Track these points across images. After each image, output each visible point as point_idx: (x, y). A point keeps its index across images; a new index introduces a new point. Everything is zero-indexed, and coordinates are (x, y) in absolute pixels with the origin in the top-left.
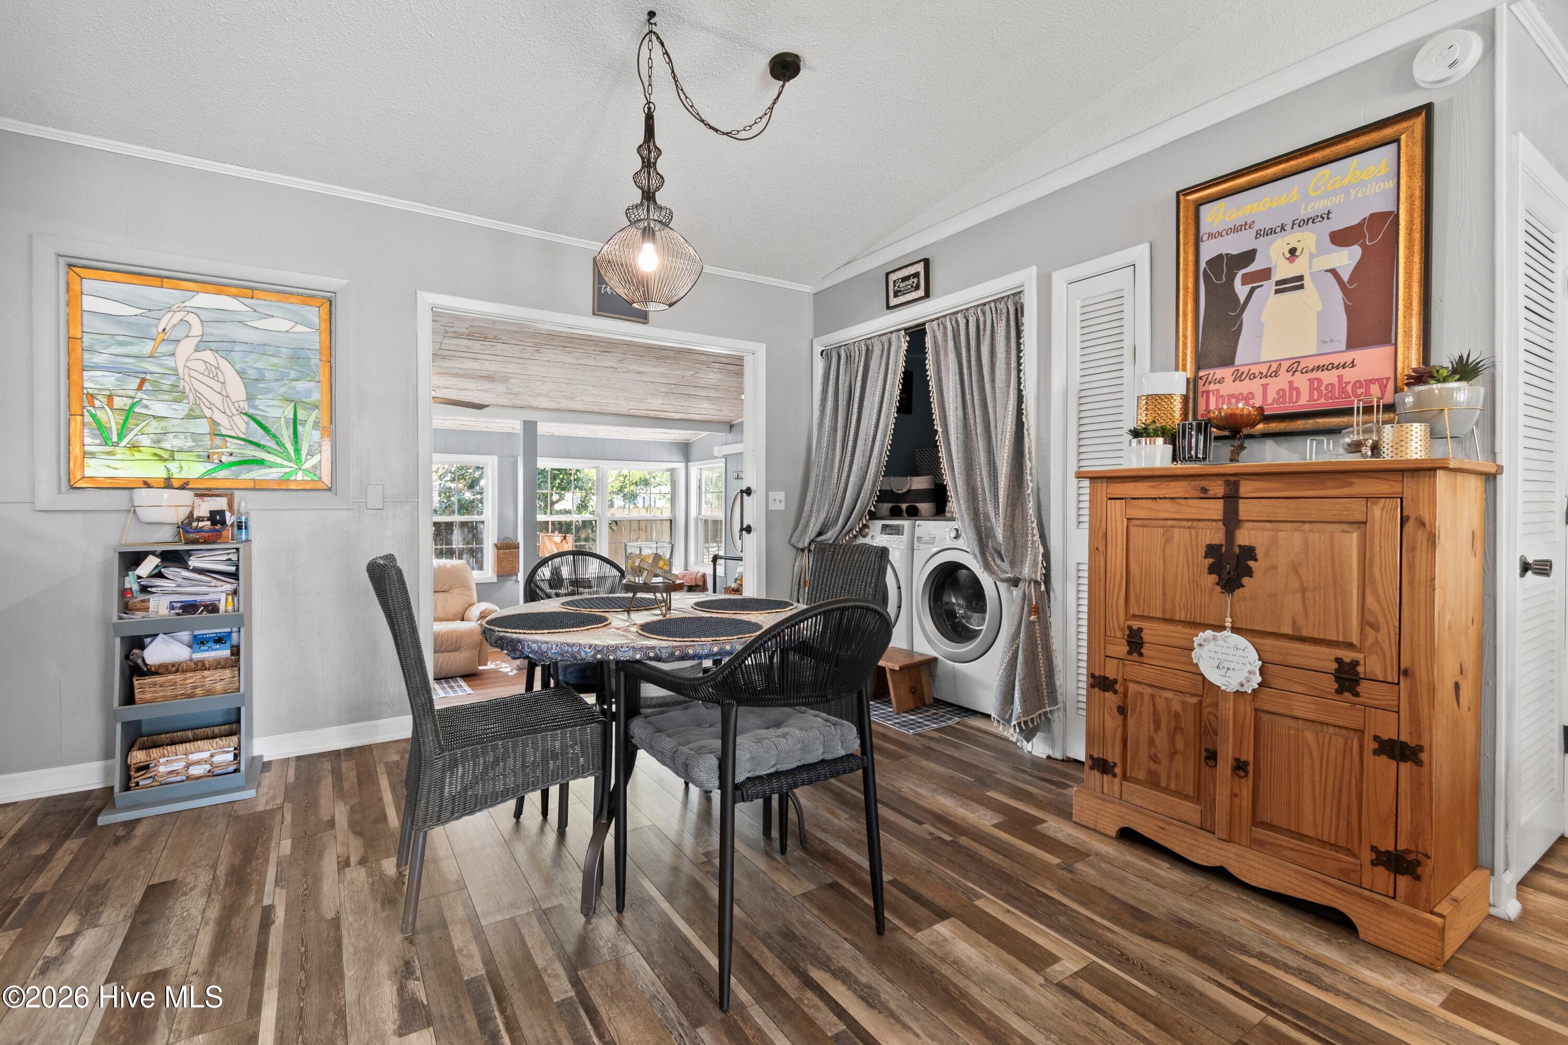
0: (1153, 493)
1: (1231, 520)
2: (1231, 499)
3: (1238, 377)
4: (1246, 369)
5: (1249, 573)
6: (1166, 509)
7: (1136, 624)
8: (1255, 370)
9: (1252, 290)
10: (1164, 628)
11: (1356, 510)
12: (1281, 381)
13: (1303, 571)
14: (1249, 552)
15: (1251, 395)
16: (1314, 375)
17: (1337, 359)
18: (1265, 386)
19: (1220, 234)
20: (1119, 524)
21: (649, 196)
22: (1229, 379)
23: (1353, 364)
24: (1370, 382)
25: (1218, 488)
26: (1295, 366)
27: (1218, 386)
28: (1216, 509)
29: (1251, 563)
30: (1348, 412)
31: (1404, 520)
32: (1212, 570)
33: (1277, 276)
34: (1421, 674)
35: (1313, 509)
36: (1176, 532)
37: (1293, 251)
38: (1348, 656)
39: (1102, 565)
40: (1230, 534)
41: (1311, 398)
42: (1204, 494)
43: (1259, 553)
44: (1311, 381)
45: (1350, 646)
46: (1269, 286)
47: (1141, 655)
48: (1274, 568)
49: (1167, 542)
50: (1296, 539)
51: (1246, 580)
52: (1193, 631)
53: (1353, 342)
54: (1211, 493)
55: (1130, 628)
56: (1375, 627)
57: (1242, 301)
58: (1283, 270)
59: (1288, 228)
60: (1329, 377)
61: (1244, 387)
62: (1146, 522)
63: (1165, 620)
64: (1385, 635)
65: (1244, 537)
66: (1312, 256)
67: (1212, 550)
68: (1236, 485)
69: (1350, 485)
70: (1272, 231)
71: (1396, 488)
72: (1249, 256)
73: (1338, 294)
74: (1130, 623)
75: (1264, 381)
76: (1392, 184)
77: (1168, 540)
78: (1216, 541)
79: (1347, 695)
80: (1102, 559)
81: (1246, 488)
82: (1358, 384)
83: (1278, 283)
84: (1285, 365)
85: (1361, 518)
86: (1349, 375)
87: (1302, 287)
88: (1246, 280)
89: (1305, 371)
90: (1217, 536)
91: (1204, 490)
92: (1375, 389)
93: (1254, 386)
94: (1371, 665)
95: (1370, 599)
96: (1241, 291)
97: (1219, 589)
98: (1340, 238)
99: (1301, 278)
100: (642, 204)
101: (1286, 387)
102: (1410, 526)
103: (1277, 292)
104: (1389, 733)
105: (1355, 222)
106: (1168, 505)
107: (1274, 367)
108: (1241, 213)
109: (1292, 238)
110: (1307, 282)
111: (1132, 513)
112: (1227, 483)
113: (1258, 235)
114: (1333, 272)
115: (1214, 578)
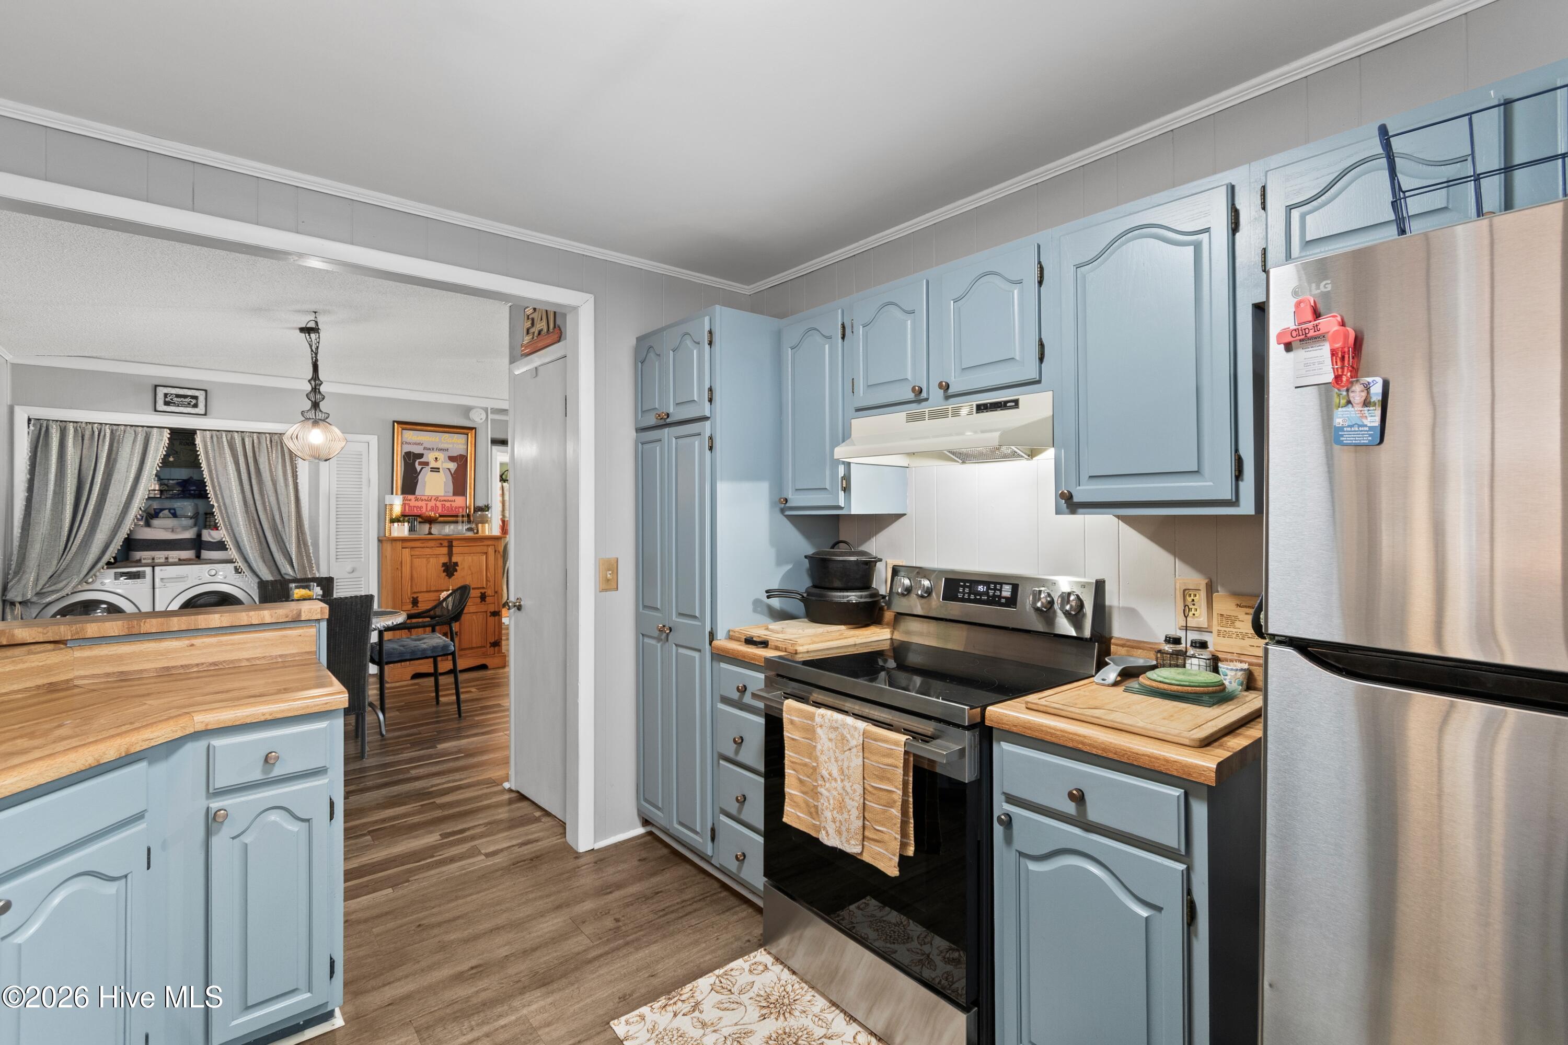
0: (423, 545)
1: (450, 554)
2: (450, 547)
3: (417, 500)
4: (420, 497)
5: (456, 571)
6: (428, 551)
7: (415, 596)
8: (423, 498)
9: (422, 468)
10: (426, 595)
11: (484, 549)
12: (432, 503)
13: (472, 568)
14: (456, 564)
15: (421, 507)
16: (443, 503)
17: (450, 498)
18: (427, 504)
19: (410, 444)
20: (408, 558)
21: (315, 405)
22: (413, 500)
23: (454, 501)
24: (459, 507)
25: (446, 544)
26: (437, 499)
27: (409, 502)
28: (445, 550)
29: (457, 568)
30: (457, 516)
31: (495, 551)
32: (444, 571)
33: (431, 466)
34: (500, 591)
35: (474, 549)
36: (431, 560)
37: (436, 458)
38: (483, 591)
39: (400, 575)
40: (450, 559)
41: (442, 511)
42: (441, 545)
43: (459, 564)
44: (442, 505)
45: (483, 588)
46: (428, 469)
47: (418, 607)
48: (464, 568)
49: (428, 563)
50: (470, 558)
51: (455, 573)
52: (439, 593)
53: (455, 494)
54: (443, 545)
55: (413, 598)
56: (490, 582)
57: (418, 471)
58: (433, 464)
59: (435, 449)
60: (448, 504)
61: (419, 504)
62: (418, 557)
63: (427, 592)
64: (492, 583)
65: (454, 559)
66: (442, 462)
67: (444, 565)
68: (452, 542)
69: (483, 542)
70: (429, 449)
71: (493, 543)
72: (421, 456)
73: (450, 477)
74: (413, 596)
75: (426, 502)
76: (465, 447)
77: (428, 562)
78: (445, 562)
79: (483, 602)
80: (400, 572)
81: (454, 543)
82: (456, 508)
83: (431, 468)
84: (434, 498)
85: (485, 551)
86: (454, 504)
87: (439, 471)
88: (420, 464)
89: (440, 501)
90: (445, 559)
91: (441, 544)
92: (461, 510)
93: (423, 504)
94: (489, 592)
95: (488, 574)
96: (418, 468)
97: (447, 577)
98: (452, 459)
99: (439, 469)
100: (310, 410)
101: (434, 505)
102: (497, 552)
103: (431, 471)
104: (492, 610)
105: (455, 455)
106: (428, 550)
107: (430, 498)
108: (418, 439)
109: (437, 454)
110: (441, 470)
111: (413, 553)
112: (449, 542)
113: (425, 448)
114: (449, 469)
115: (445, 574)
